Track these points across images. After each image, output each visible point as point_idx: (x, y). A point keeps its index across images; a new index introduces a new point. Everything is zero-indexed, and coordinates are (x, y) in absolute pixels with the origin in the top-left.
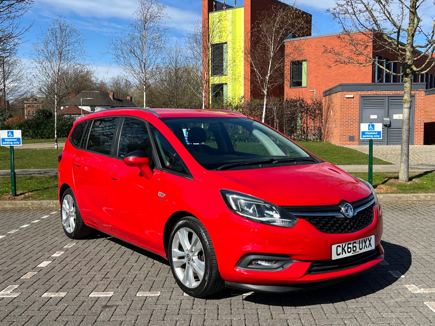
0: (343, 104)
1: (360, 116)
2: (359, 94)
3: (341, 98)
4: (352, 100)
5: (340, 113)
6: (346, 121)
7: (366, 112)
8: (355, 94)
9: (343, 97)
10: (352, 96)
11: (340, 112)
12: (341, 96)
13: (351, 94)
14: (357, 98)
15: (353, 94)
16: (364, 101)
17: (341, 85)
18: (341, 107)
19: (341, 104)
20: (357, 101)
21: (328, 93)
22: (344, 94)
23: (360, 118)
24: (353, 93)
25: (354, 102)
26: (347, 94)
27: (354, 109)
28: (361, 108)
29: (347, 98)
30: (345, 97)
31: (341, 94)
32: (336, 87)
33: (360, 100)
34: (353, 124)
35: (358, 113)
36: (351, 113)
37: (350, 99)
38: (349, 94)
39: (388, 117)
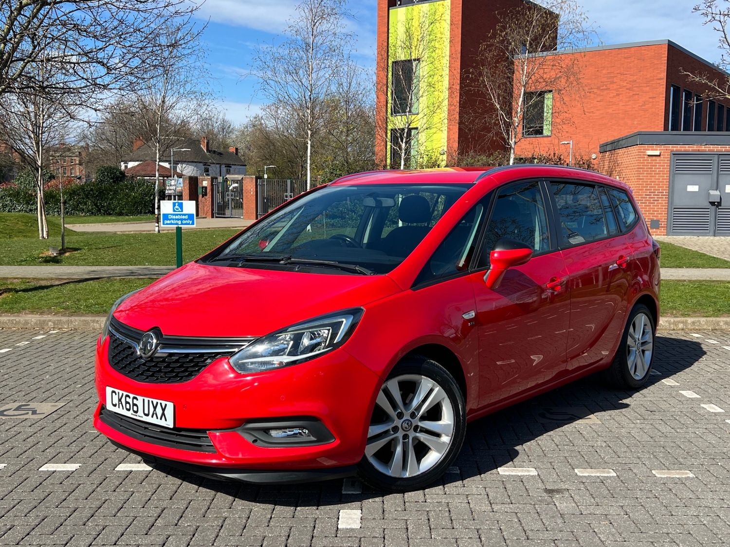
0: (643, 166)
1: (671, 186)
2: (669, 150)
3: (638, 155)
4: (658, 159)
5: (637, 182)
6: (645, 195)
7: (680, 179)
8: (662, 150)
9: (643, 155)
10: (657, 153)
11: (637, 179)
12: (639, 152)
13: (657, 150)
14: (666, 156)
15: (660, 150)
16: (677, 161)
17: (639, 134)
18: (638, 171)
19: (638, 166)
20: (666, 160)
21: (609, 148)
22: (644, 150)
23: (671, 190)
24: (659, 148)
25: (661, 163)
26: (649, 150)
27: (660, 174)
28: (672, 174)
29: (649, 155)
30: (646, 155)
31: (639, 149)
32: (627, 138)
33: (670, 160)
34: (658, 200)
35: (666, 182)
36: (655, 182)
37: (654, 158)
38: (652, 150)
39: (717, 190)
